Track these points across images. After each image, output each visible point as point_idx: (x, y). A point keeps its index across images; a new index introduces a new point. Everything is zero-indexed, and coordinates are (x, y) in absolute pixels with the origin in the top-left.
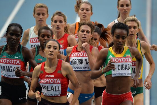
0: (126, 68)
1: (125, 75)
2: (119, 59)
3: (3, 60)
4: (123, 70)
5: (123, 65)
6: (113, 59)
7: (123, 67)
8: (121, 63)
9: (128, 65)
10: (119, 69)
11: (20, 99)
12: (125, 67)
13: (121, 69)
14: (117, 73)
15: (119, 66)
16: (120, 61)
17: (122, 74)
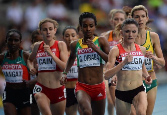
0: (92, 59)
1: (91, 66)
2: (85, 49)
3: (5, 67)
4: (89, 60)
5: (89, 55)
6: (80, 51)
7: (89, 58)
8: (87, 54)
9: (95, 55)
10: (85, 60)
11: (24, 103)
12: (91, 57)
13: (87, 60)
14: (84, 64)
15: (85, 57)
16: (87, 52)
17: (88, 65)
